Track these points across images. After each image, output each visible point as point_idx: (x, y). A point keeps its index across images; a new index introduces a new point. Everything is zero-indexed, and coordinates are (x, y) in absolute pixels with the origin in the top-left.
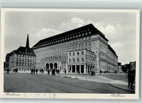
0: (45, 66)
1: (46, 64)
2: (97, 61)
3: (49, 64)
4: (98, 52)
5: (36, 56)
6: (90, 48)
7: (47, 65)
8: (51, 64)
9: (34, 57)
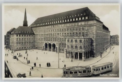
0: (43, 45)
1: (44, 43)
2: (94, 46)
3: (48, 44)
4: (95, 38)
5: (34, 34)
6: (87, 33)
7: (46, 44)
8: (50, 45)
9: (33, 35)
